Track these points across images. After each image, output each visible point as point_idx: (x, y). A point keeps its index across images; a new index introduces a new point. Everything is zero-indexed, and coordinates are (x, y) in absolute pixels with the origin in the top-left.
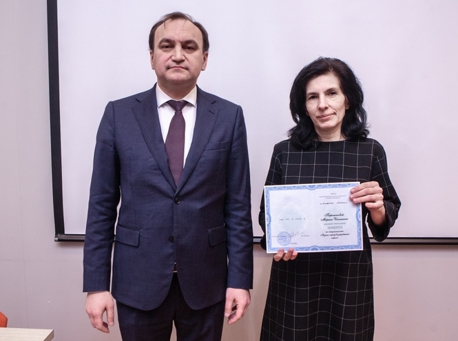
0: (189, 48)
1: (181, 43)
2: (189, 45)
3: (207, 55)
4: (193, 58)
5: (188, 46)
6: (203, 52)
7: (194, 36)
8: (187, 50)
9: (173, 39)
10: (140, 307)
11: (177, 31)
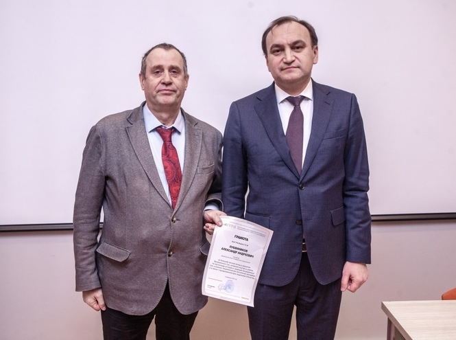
0: (298, 48)
1: (289, 45)
3: (317, 48)
6: (312, 47)
8: (296, 50)
9: (281, 43)
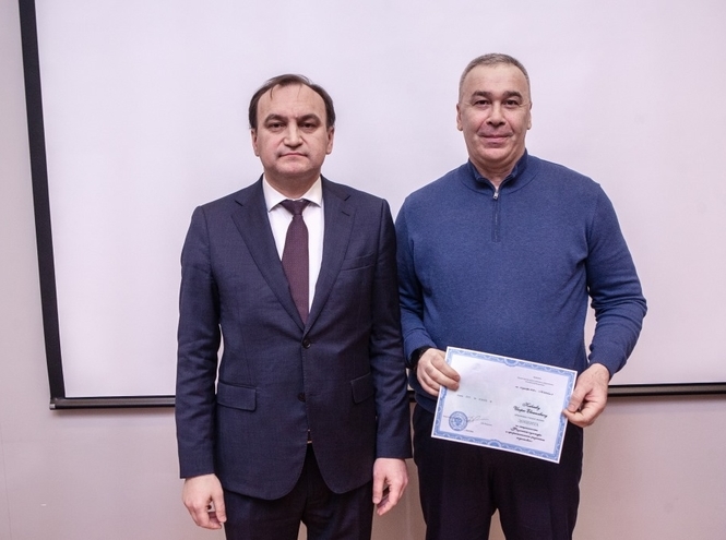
0: (308, 125)
1: (297, 119)
2: (308, 122)
3: (333, 131)
4: (313, 138)
5: (305, 123)
6: (328, 128)
7: (314, 108)
8: (305, 129)
9: (284, 115)
10: (262, 496)
11: (290, 103)
